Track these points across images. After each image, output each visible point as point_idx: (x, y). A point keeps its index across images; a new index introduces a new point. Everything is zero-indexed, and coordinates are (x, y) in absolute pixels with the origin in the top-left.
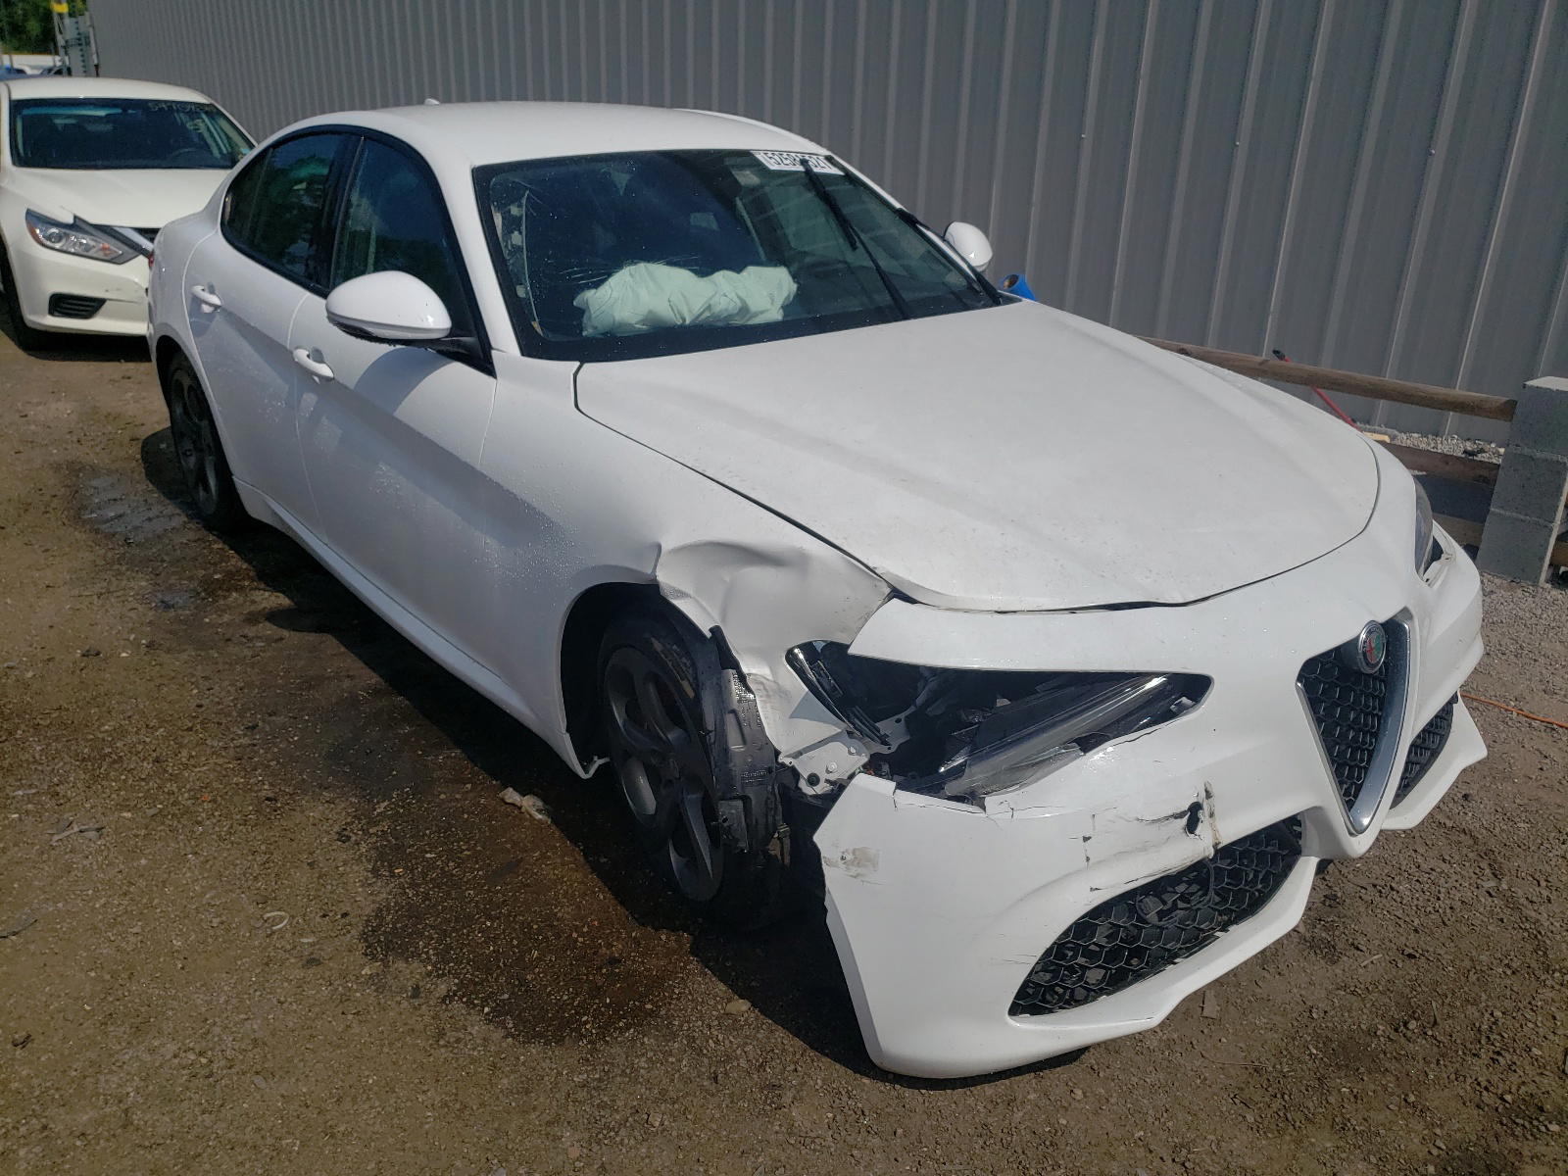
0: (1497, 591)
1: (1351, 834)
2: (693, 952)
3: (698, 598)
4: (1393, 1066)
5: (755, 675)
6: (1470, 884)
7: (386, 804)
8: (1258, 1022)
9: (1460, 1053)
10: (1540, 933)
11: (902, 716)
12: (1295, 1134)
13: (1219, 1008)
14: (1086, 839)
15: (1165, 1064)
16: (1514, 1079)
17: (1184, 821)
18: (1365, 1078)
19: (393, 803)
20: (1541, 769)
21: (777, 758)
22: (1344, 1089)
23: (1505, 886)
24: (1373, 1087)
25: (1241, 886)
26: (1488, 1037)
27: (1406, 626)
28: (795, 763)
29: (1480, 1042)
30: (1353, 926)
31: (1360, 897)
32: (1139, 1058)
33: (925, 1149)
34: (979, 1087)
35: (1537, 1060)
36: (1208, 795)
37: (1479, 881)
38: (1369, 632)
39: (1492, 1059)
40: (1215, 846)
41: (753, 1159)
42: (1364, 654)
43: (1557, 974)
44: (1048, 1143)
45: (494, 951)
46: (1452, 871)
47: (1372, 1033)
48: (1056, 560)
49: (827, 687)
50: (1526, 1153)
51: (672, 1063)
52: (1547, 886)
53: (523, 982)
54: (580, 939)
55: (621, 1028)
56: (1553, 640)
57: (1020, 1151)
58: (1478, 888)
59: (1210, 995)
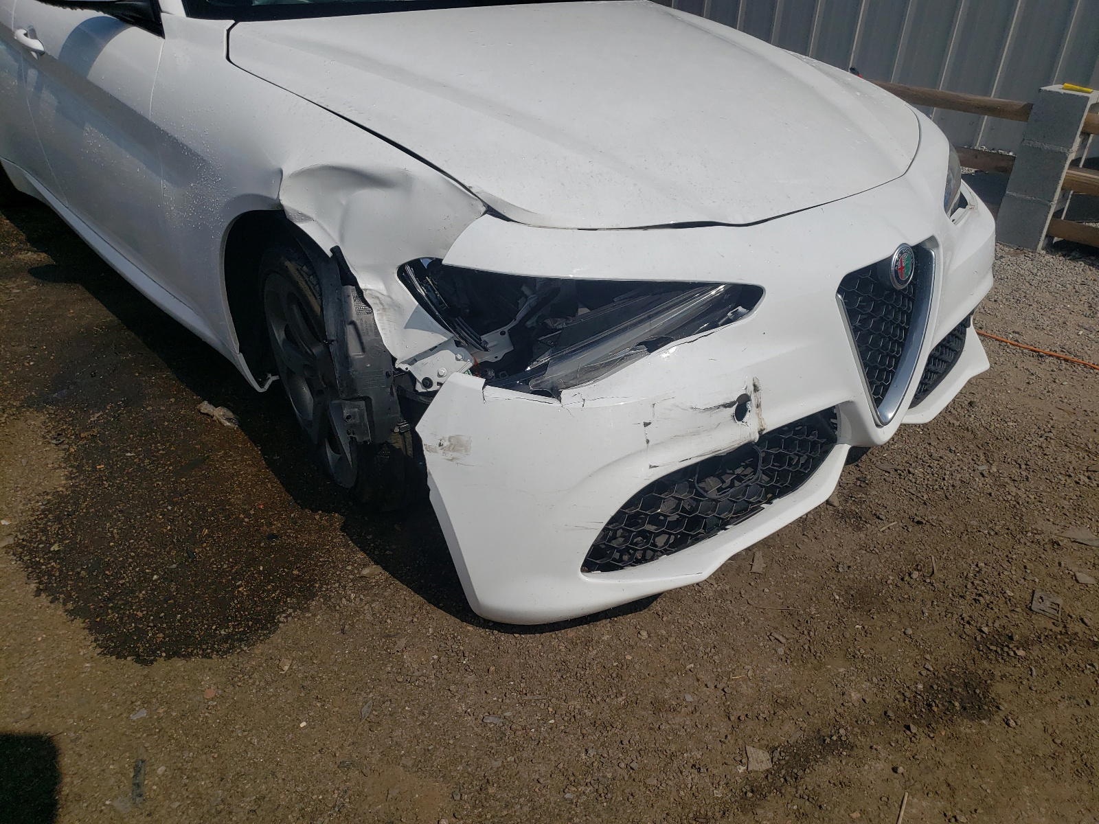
0: (1006, 256)
1: (877, 425)
2: (342, 529)
3: (320, 222)
4: (897, 607)
5: (370, 290)
6: (969, 468)
7: (99, 414)
8: (795, 576)
9: (950, 595)
10: (1018, 503)
11: (506, 329)
12: (816, 662)
13: (765, 565)
14: (646, 424)
15: (717, 609)
16: (990, 613)
17: (733, 409)
18: (875, 617)
19: (106, 414)
20: (1028, 383)
21: (394, 364)
22: (857, 626)
23: (994, 469)
24: (881, 624)
25: (785, 467)
26: (973, 583)
27: (933, 253)
28: (410, 368)
29: (966, 587)
30: (877, 501)
31: (884, 479)
32: (697, 606)
33: (512, 683)
34: (563, 631)
35: (1010, 600)
36: (756, 389)
37: (975, 465)
38: (901, 253)
39: (975, 599)
40: (760, 432)
41: (365, 695)
42: (896, 272)
43: (1029, 534)
44: (614, 675)
45: (170, 530)
46: (956, 459)
47: (884, 582)
48: (635, 185)
49: (435, 301)
50: (998, 674)
51: (309, 618)
52: (1026, 469)
53: (191, 554)
54: (246, 520)
55: (269, 590)
56: (1044, 291)
57: (590, 683)
58: (974, 470)
59: (758, 555)
